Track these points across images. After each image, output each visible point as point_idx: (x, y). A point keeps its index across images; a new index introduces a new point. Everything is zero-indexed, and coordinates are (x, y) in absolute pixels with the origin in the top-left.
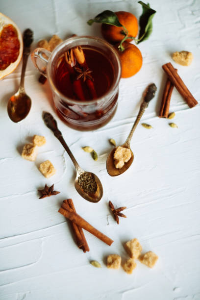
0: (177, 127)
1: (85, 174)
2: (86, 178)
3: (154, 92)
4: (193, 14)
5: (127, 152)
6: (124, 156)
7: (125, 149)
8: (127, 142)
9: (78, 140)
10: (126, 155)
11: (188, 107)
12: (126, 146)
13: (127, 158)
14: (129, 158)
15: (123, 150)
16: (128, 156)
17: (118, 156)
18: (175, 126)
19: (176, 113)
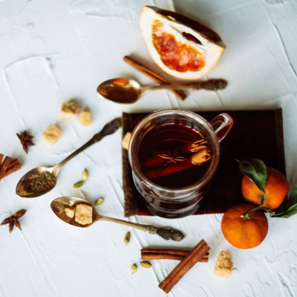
0: (132, 273)
1: (54, 177)
2: (49, 178)
3: (174, 239)
4: (291, 269)
5: (87, 218)
6: (82, 216)
7: (91, 215)
8: (101, 217)
9: (96, 163)
10: (82, 218)
11: (161, 281)
12: (95, 217)
13: (80, 219)
14: (80, 222)
15: (88, 214)
16: (82, 220)
17: (80, 209)
18: (133, 271)
19: (151, 268)
